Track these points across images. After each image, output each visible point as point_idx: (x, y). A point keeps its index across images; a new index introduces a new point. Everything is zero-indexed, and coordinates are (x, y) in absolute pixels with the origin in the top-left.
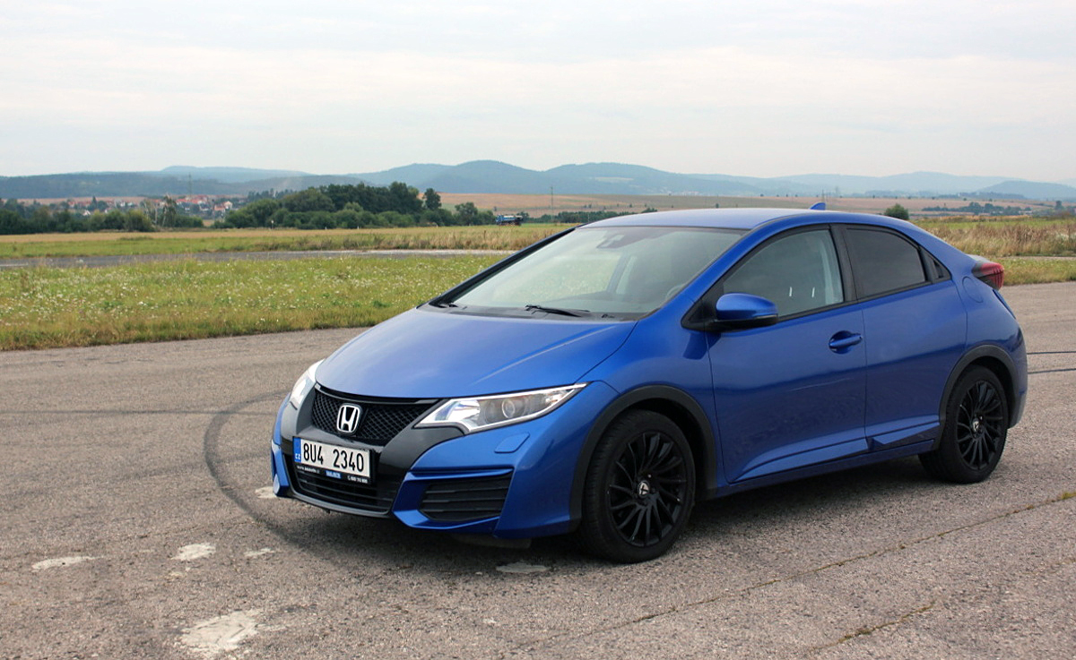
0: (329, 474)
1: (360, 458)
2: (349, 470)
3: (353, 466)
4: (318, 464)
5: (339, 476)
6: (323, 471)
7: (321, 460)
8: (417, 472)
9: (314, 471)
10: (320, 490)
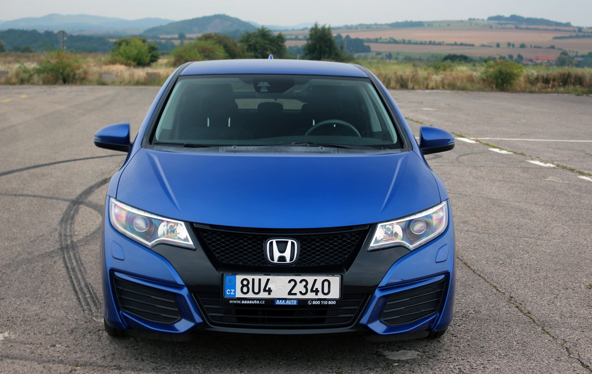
0: (278, 302)
1: (326, 284)
2: (310, 295)
3: (317, 291)
4: (264, 295)
5: (295, 303)
6: (273, 300)
7: (270, 291)
8: (383, 289)
9: (258, 302)
10: (240, 320)
